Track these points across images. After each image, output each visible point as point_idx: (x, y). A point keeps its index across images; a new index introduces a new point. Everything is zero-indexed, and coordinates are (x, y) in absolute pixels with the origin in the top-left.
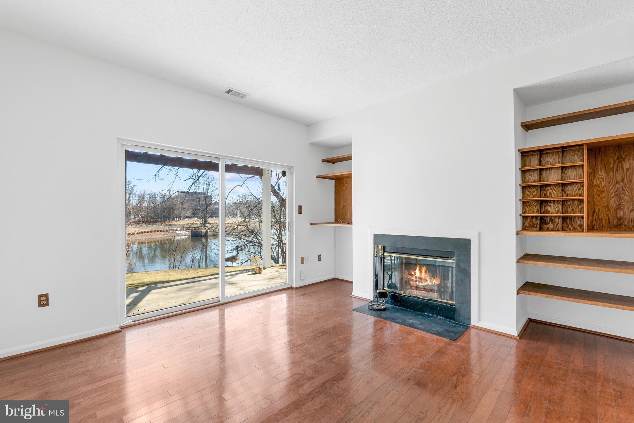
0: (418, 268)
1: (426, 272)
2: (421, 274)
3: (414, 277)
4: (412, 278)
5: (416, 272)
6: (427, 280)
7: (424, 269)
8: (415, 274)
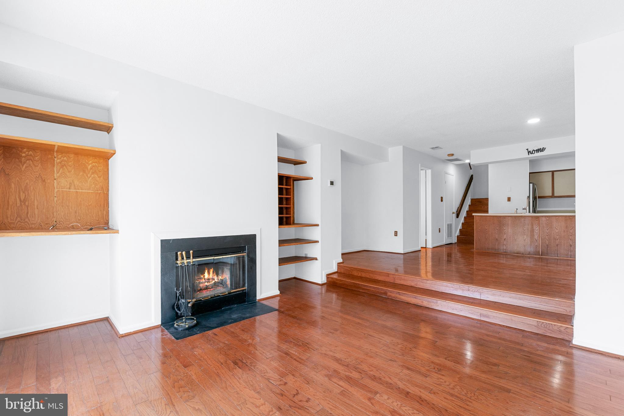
0: (206, 271)
1: (213, 272)
2: (209, 275)
3: (203, 279)
4: (202, 281)
5: (205, 275)
6: (215, 278)
7: (211, 271)
8: (204, 276)
